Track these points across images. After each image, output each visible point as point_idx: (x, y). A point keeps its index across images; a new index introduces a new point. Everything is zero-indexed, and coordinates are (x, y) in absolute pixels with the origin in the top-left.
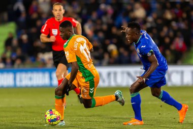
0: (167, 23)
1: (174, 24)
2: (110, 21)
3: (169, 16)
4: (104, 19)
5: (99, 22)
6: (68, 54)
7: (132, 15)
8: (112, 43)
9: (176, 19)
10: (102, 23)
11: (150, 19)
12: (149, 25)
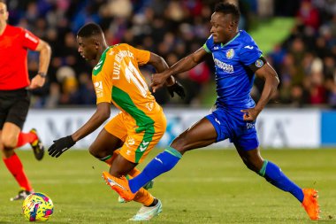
0: (173, 26)
1: (186, 29)
2: (63, 22)
3: (176, 13)
4: (52, 18)
5: (41, 23)
6: (101, 87)
7: (104, 11)
8: (65, 64)
9: (189, 19)
10: (46, 27)
11: (140, 19)
12: (136, 31)
